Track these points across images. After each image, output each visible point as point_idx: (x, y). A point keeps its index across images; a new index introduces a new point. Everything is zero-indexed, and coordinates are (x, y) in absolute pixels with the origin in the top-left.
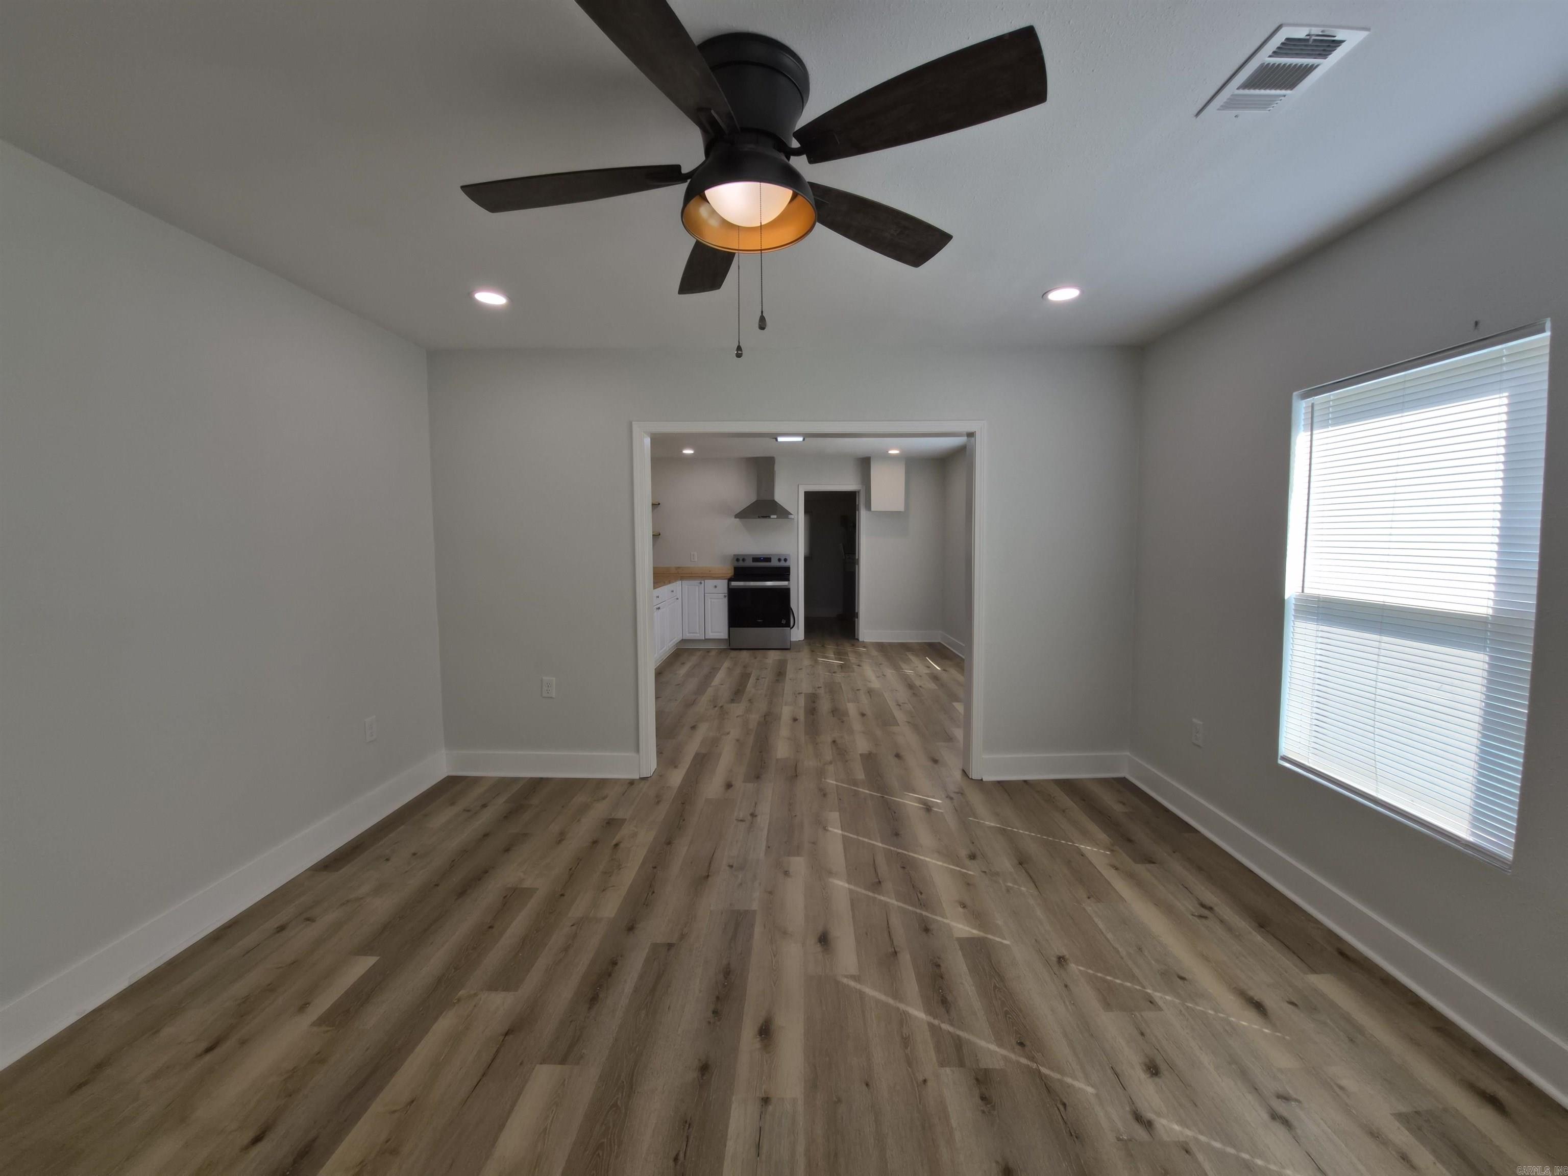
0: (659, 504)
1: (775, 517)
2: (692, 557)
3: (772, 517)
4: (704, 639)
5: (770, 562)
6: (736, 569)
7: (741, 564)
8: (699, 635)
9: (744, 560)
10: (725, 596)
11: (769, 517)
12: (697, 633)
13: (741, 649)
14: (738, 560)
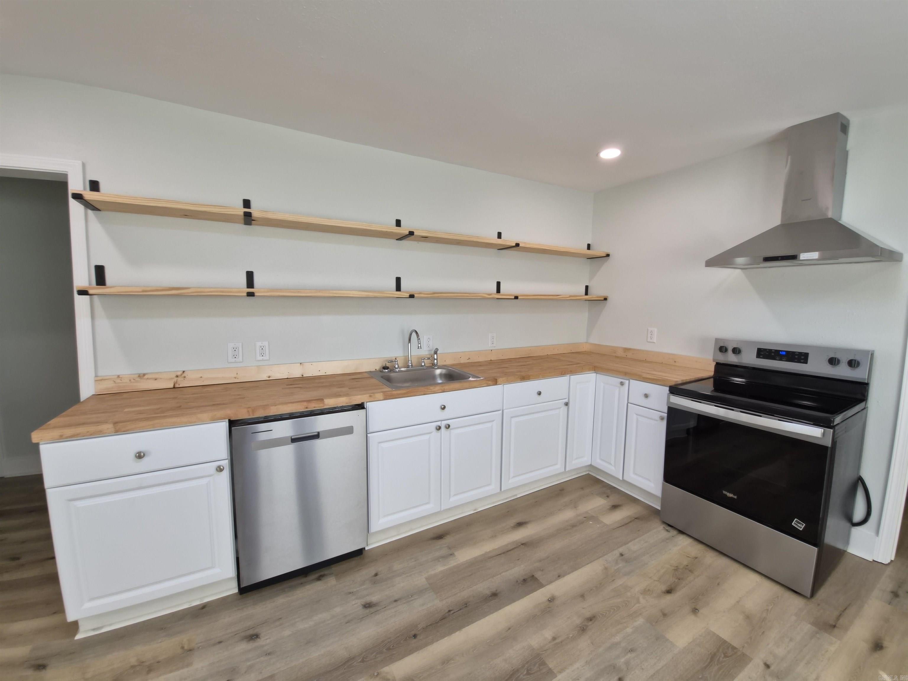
0: (608, 255)
1: (815, 255)
2: (649, 335)
3: (803, 256)
4: (621, 479)
5: (806, 362)
6: (719, 366)
7: (731, 358)
8: (613, 468)
9: (736, 351)
10: (662, 418)
11: (794, 257)
12: (610, 464)
13: (681, 532)
14: (723, 349)
